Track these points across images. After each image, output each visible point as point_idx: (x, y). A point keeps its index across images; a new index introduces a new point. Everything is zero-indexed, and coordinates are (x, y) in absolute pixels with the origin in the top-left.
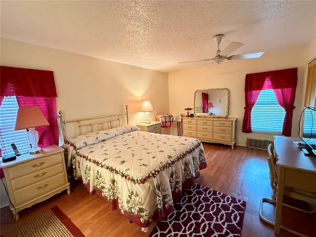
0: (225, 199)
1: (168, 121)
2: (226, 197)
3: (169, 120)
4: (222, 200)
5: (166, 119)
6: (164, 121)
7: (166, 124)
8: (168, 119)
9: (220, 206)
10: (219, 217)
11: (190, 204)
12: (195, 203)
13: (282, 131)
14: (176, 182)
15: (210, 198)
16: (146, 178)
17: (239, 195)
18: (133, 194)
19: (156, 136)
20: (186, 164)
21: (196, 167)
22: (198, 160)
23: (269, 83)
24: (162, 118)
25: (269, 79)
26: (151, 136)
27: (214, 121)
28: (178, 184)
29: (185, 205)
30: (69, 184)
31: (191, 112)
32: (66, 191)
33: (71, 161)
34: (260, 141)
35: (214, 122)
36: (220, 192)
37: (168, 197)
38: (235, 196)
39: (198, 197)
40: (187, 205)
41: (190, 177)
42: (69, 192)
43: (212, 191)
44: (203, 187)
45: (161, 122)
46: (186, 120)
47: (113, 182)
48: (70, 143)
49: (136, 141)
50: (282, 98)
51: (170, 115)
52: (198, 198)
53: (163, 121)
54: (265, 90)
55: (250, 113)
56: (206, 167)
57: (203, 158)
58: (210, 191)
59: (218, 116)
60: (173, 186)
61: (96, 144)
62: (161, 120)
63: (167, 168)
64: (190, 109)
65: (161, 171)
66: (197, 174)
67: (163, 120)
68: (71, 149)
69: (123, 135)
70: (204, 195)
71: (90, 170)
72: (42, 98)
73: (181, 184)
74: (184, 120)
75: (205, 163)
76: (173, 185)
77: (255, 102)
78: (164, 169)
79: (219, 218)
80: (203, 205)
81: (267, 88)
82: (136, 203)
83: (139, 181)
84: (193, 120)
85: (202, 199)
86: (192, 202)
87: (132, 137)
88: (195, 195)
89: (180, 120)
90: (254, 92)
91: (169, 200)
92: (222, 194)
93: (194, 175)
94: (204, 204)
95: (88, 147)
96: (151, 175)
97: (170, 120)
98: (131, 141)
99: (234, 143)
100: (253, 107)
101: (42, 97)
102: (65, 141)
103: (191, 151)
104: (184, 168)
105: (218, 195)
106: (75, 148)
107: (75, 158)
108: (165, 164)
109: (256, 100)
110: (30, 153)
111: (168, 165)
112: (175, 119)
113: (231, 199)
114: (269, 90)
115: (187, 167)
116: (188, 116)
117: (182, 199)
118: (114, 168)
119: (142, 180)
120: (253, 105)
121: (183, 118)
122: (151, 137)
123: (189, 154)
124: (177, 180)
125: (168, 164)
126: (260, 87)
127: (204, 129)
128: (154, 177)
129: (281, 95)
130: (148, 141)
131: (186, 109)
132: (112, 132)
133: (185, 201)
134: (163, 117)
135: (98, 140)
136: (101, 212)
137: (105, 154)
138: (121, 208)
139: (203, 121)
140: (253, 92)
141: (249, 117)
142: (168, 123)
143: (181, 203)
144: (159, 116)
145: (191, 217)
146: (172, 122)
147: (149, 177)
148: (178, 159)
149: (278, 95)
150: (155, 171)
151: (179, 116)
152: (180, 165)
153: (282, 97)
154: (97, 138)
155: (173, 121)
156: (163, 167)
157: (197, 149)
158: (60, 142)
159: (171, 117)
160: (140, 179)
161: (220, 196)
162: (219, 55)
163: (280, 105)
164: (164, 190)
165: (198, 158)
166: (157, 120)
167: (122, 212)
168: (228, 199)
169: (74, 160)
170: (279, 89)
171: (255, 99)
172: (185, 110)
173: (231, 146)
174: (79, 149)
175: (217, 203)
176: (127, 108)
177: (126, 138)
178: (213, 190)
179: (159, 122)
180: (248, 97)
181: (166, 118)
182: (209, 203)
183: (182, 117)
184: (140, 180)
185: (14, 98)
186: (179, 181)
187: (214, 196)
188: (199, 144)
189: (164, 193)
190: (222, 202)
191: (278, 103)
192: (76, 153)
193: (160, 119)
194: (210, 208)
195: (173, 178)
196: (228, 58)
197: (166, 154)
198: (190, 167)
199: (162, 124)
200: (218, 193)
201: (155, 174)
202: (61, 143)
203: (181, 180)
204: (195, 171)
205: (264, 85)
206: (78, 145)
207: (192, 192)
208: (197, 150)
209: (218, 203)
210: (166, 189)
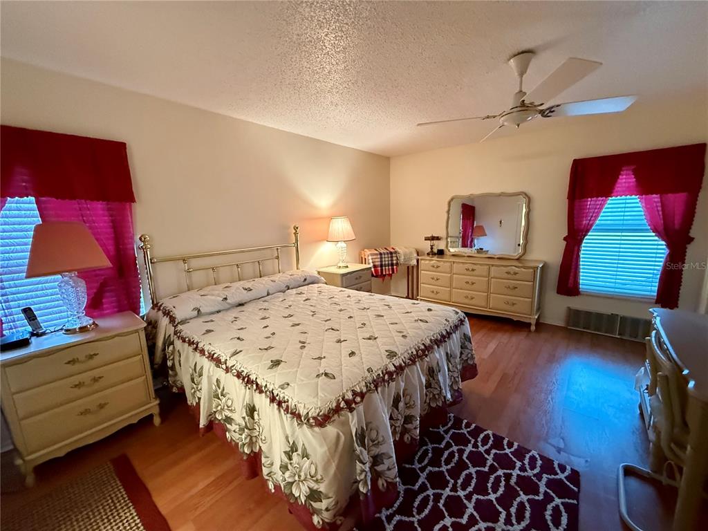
0: (526, 461)
1: (387, 263)
2: (528, 456)
3: (390, 262)
4: (518, 464)
5: (383, 260)
6: (379, 263)
7: (382, 270)
8: (387, 259)
9: (513, 481)
10: (513, 510)
11: (437, 469)
12: (449, 467)
13: (655, 294)
14: (405, 416)
15: (486, 456)
16: (329, 413)
17: (559, 450)
18: (296, 451)
19: (360, 298)
20: (431, 372)
21: (454, 378)
22: (458, 360)
23: (630, 180)
24: (374, 257)
25: (631, 172)
26: (349, 296)
27: (493, 265)
28: (411, 423)
29: (427, 471)
30: (158, 402)
31: (438, 246)
32: (151, 416)
33: (164, 350)
34: (599, 316)
35: (493, 269)
36: (511, 441)
37: (385, 461)
38: (551, 453)
39: (458, 450)
40: (431, 471)
41: (440, 404)
42: (157, 421)
43: (491, 436)
44: (468, 425)
45: (371, 265)
46: (426, 263)
47: (251, 410)
48: (162, 308)
49: (312, 309)
50: (661, 217)
51: (392, 251)
52: (457, 455)
53: (377, 263)
54: (619, 197)
55: (579, 250)
56: (477, 375)
57: (469, 355)
58: (487, 437)
59: (501, 256)
60: (397, 429)
61: (224, 312)
62: (371, 261)
63: (384, 385)
64: (438, 239)
65: (368, 394)
66: (456, 394)
67: (377, 260)
68: (164, 321)
69: (284, 292)
70: (473, 448)
71: (200, 375)
72: (100, 206)
73: (418, 422)
74: (423, 262)
75: (474, 367)
76: (397, 425)
77: (592, 225)
78: (376, 387)
79: (514, 515)
80: (471, 474)
81: (623, 191)
82: (302, 474)
83: (311, 421)
84: (444, 262)
85: (467, 458)
86: (443, 463)
87: (304, 299)
88: (448, 446)
89: (414, 262)
90: (590, 202)
91: (389, 469)
92: (516, 445)
93: (449, 396)
94: (473, 470)
95: (201, 320)
96: (343, 404)
97: (392, 260)
98: (302, 308)
99: (536, 317)
100: (587, 237)
101: (98, 201)
102: (153, 302)
103: (441, 340)
104: (426, 381)
105: (506, 447)
106: (172, 320)
107: (172, 343)
108: (379, 375)
109: (595, 220)
110: (67, 330)
111: (386, 377)
112: (402, 260)
113: (539, 462)
114: (628, 197)
115: (434, 379)
116: (432, 253)
117: (419, 454)
118: (253, 377)
119: (319, 418)
120: (588, 231)
121: (419, 258)
122: (348, 299)
123: (438, 347)
124: (408, 412)
125: (386, 373)
126: (607, 191)
127: (467, 283)
128: (351, 410)
129: (660, 208)
130: (341, 310)
131: (427, 239)
132: (261, 285)
133: (426, 461)
134: (376, 254)
135: (229, 304)
136: (223, 476)
137: (239, 338)
138: (267, 478)
139: (467, 266)
140: (587, 201)
141: (574, 260)
142: (387, 268)
143: (417, 466)
144: (368, 252)
145: (441, 505)
146: (395, 267)
147: (337, 410)
148: (413, 360)
149: (649, 210)
150: (355, 394)
151: (411, 253)
152: (417, 375)
153: (661, 213)
154: (226, 299)
155: (397, 264)
156: (374, 381)
157: (458, 332)
158: (142, 304)
159: (394, 255)
160: (315, 415)
161: (511, 452)
162: (524, 101)
163: (654, 234)
164: (376, 442)
165: (459, 355)
166: (362, 260)
167: (270, 487)
168: (533, 459)
169: (171, 348)
170: (654, 196)
171: (593, 218)
172: (425, 240)
173: (529, 325)
174: (183, 322)
175: (506, 471)
176: (296, 234)
177: (292, 299)
178: (494, 435)
179: (367, 266)
180: (575, 212)
181: (383, 256)
182: (486, 469)
183: (418, 255)
184: (314, 418)
185: (30, 203)
186: (413, 416)
187: (498, 452)
188: (462, 321)
189: (375, 451)
190: (517, 468)
191: (649, 228)
192: (175, 333)
193: (370, 257)
194: (489, 485)
195: (398, 410)
196: (542, 112)
197: (382, 346)
198: (440, 378)
199: (373, 269)
200: (505, 442)
201: (354, 401)
202: (145, 307)
203: (417, 412)
204: (451, 386)
205: (617, 185)
206: (179, 315)
207: (443, 435)
208: (456, 337)
209: (508, 471)
210: (381, 439)
